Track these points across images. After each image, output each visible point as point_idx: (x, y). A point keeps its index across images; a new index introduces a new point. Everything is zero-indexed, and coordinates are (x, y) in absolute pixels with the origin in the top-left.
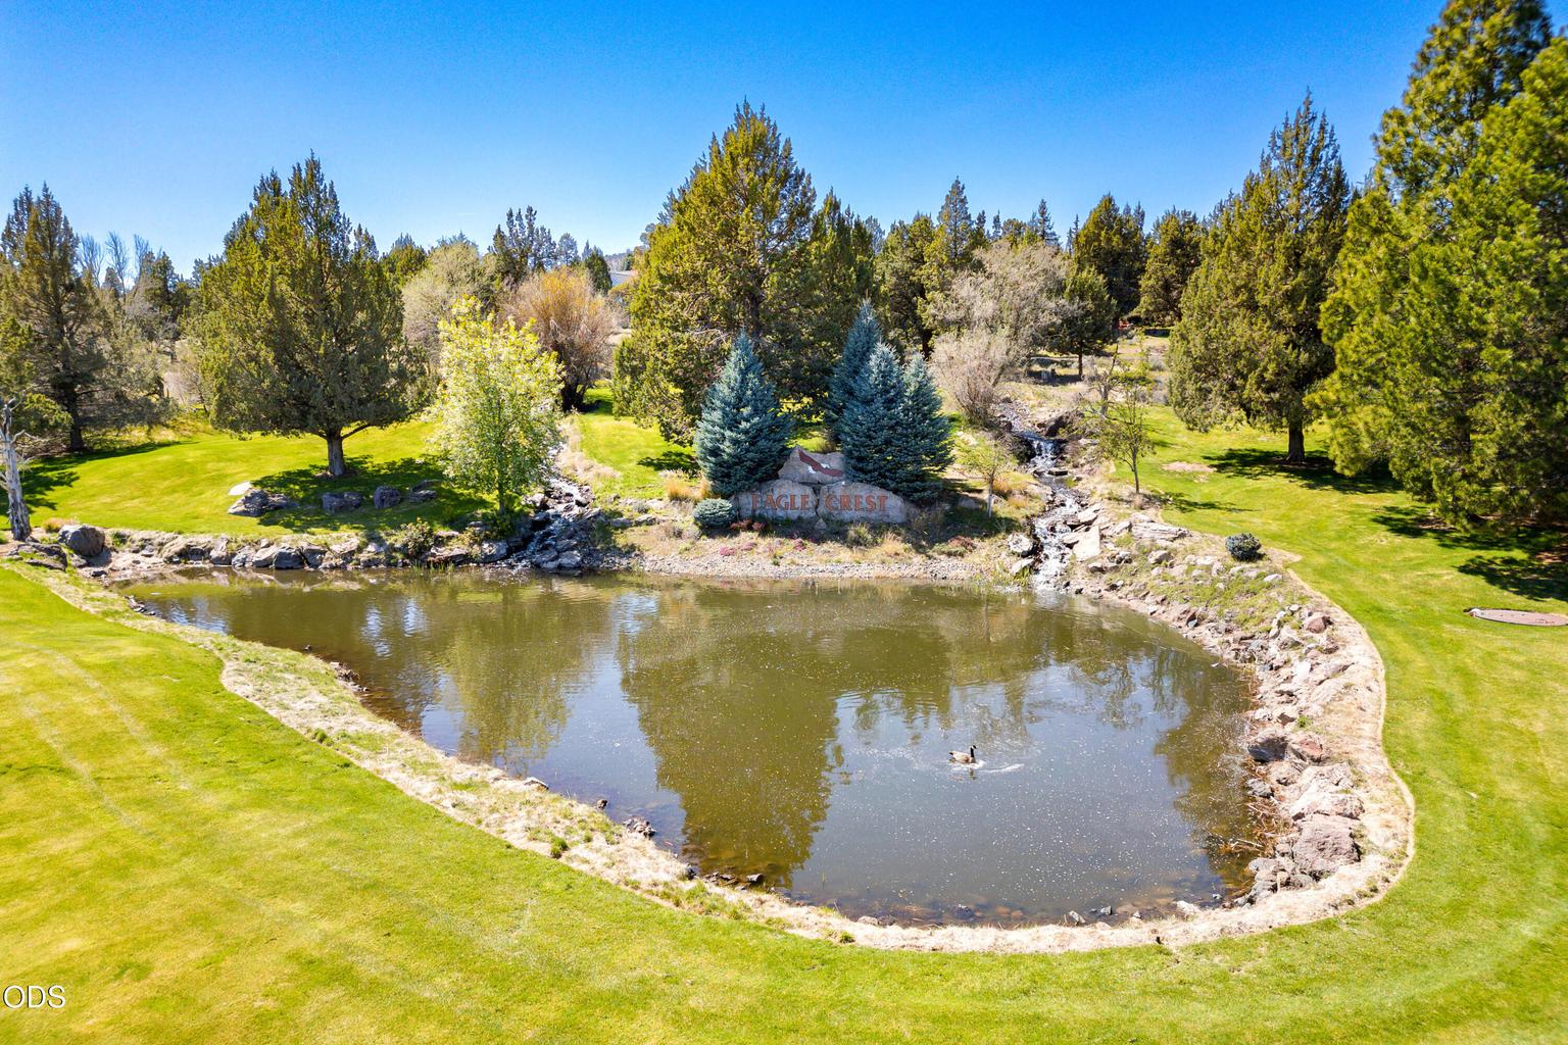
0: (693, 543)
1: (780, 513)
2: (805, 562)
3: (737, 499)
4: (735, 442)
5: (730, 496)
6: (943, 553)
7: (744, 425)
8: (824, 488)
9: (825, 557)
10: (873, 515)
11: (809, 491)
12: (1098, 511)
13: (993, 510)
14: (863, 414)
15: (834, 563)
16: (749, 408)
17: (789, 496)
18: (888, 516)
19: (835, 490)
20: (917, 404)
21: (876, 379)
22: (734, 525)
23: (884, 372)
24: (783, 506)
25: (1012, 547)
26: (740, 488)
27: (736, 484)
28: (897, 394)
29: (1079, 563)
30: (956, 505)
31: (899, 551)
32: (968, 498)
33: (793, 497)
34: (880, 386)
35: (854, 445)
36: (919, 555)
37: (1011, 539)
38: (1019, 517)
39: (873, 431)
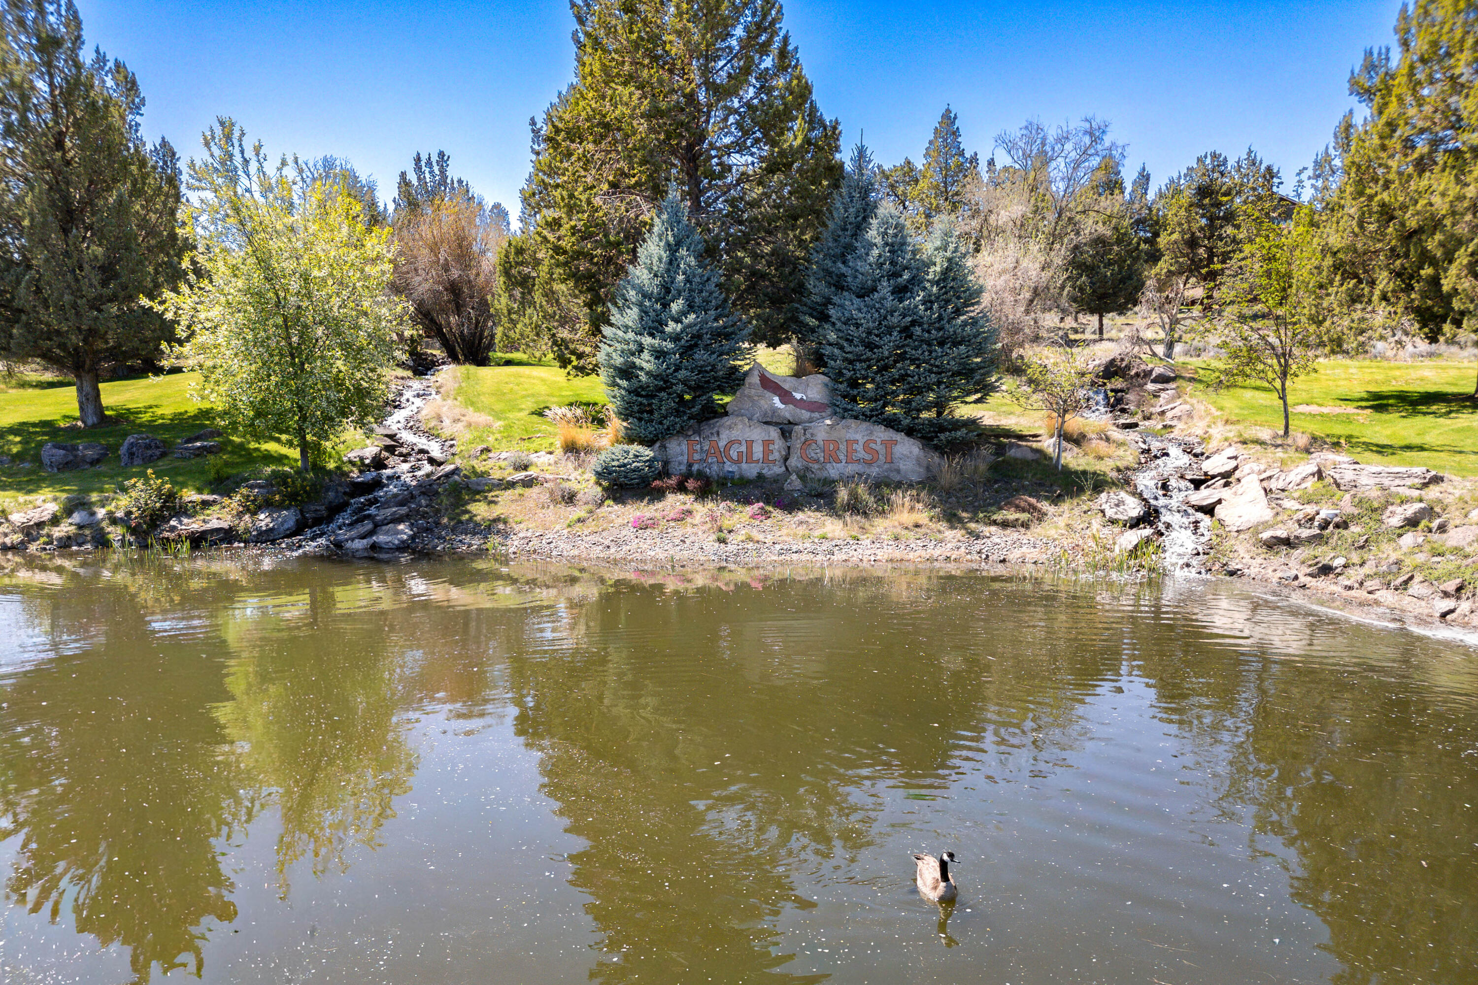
0: (591, 512)
1: (729, 467)
2: (769, 539)
3: (663, 447)
4: (659, 354)
5: (652, 440)
6: (995, 523)
7: (672, 327)
8: (798, 429)
9: (802, 530)
10: (875, 469)
11: (774, 433)
12: (1236, 458)
13: (1062, 461)
14: (860, 310)
15: (816, 540)
16: (681, 301)
17: (744, 442)
18: (898, 471)
19: (815, 432)
20: (946, 293)
21: (880, 256)
22: (657, 483)
23: (892, 245)
24: (735, 457)
25: (1110, 513)
26: (668, 429)
27: (661, 423)
28: (913, 278)
29: (1236, 534)
30: (1003, 455)
31: (920, 522)
32: (1020, 446)
33: (750, 443)
34: (887, 266)
35: (845, 360)
36: (952, 527)
37: (1104, 500)
38: (1107, 470)
39: (877, 336)
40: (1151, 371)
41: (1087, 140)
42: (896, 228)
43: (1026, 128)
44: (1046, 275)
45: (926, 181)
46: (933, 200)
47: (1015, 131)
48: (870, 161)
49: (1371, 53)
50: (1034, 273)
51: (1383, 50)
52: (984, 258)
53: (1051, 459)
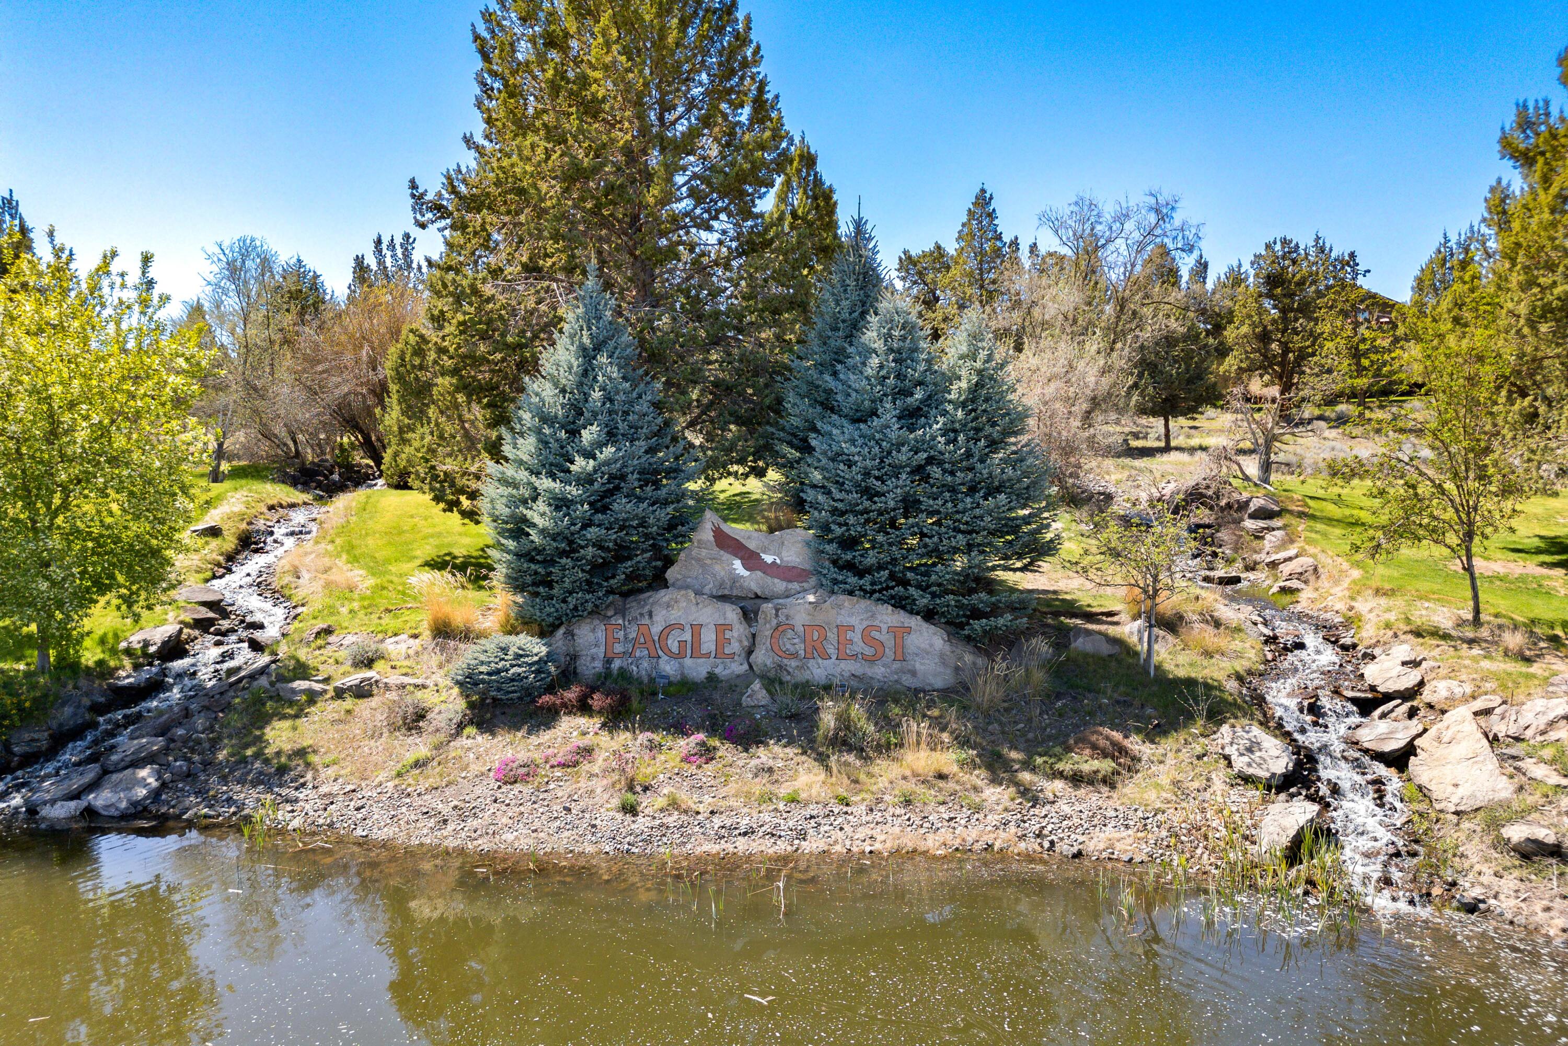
0: (439, 747)
1: (668, 667)
2: (708, 801)
3: (570, 634)
4: (560, 503)
5: (555, 627)
6: (1061, 775)
7: (580, 465)
8: (767, 607)
9: (759, 786)
10: (878, 671)
11: (732, 614)
12: (1415, 664)
13: (1155, 659)
14: (853, 442)
15: (781, 806)
16: (594, 428)
17: (688, 628)
18: (914, 673)
19: (792, 613)
20: (976, 418)
21: (881, 367)
22: (546, 699)
23: (899, 351)
24: (675, 649)
25: (1240, 763)
26: (576, 608)
27: (564, 601)
28: (930, 397)
29: (1454, 818)
30: (1066, 646)
31: (945, 771)
32: (1089, 633)
33: (696, 629)
34: (891, 381)
35: (834, 511)
36: (995, 781)
37: (1227, 740)
38: (1220, 676)
39: (877, 478)
40: (1247, 503)
41: (1152, 218)
42: (903, 328)
43: (1076, 203)
44: (1106, 381)
45: (958, 267)
46: (966, 289)
47: (1063, 206)
48: (870, 239)
49: (1525, 107)
50: (1093, 379)
51: (1541, 104)
52: (1029, 359)
53: (1137, 654)
